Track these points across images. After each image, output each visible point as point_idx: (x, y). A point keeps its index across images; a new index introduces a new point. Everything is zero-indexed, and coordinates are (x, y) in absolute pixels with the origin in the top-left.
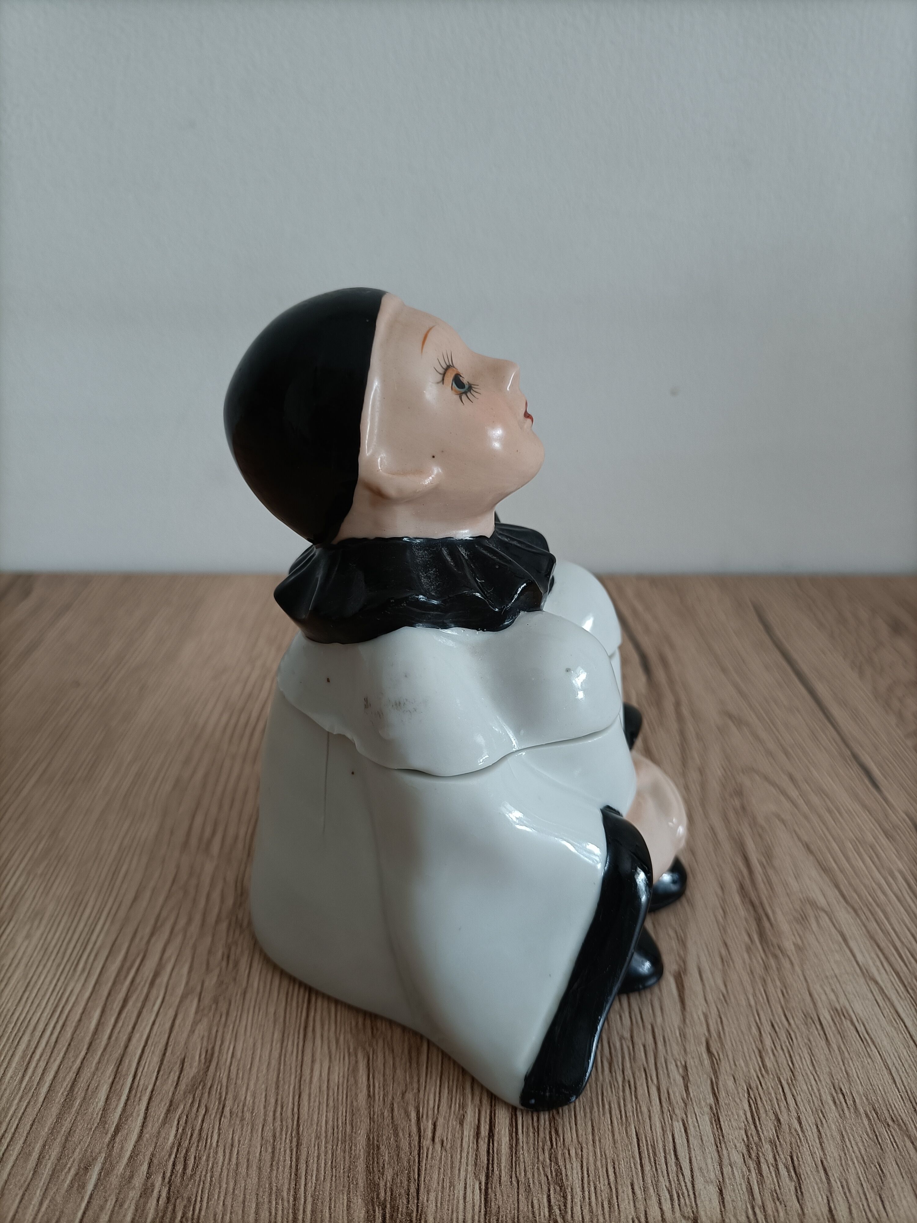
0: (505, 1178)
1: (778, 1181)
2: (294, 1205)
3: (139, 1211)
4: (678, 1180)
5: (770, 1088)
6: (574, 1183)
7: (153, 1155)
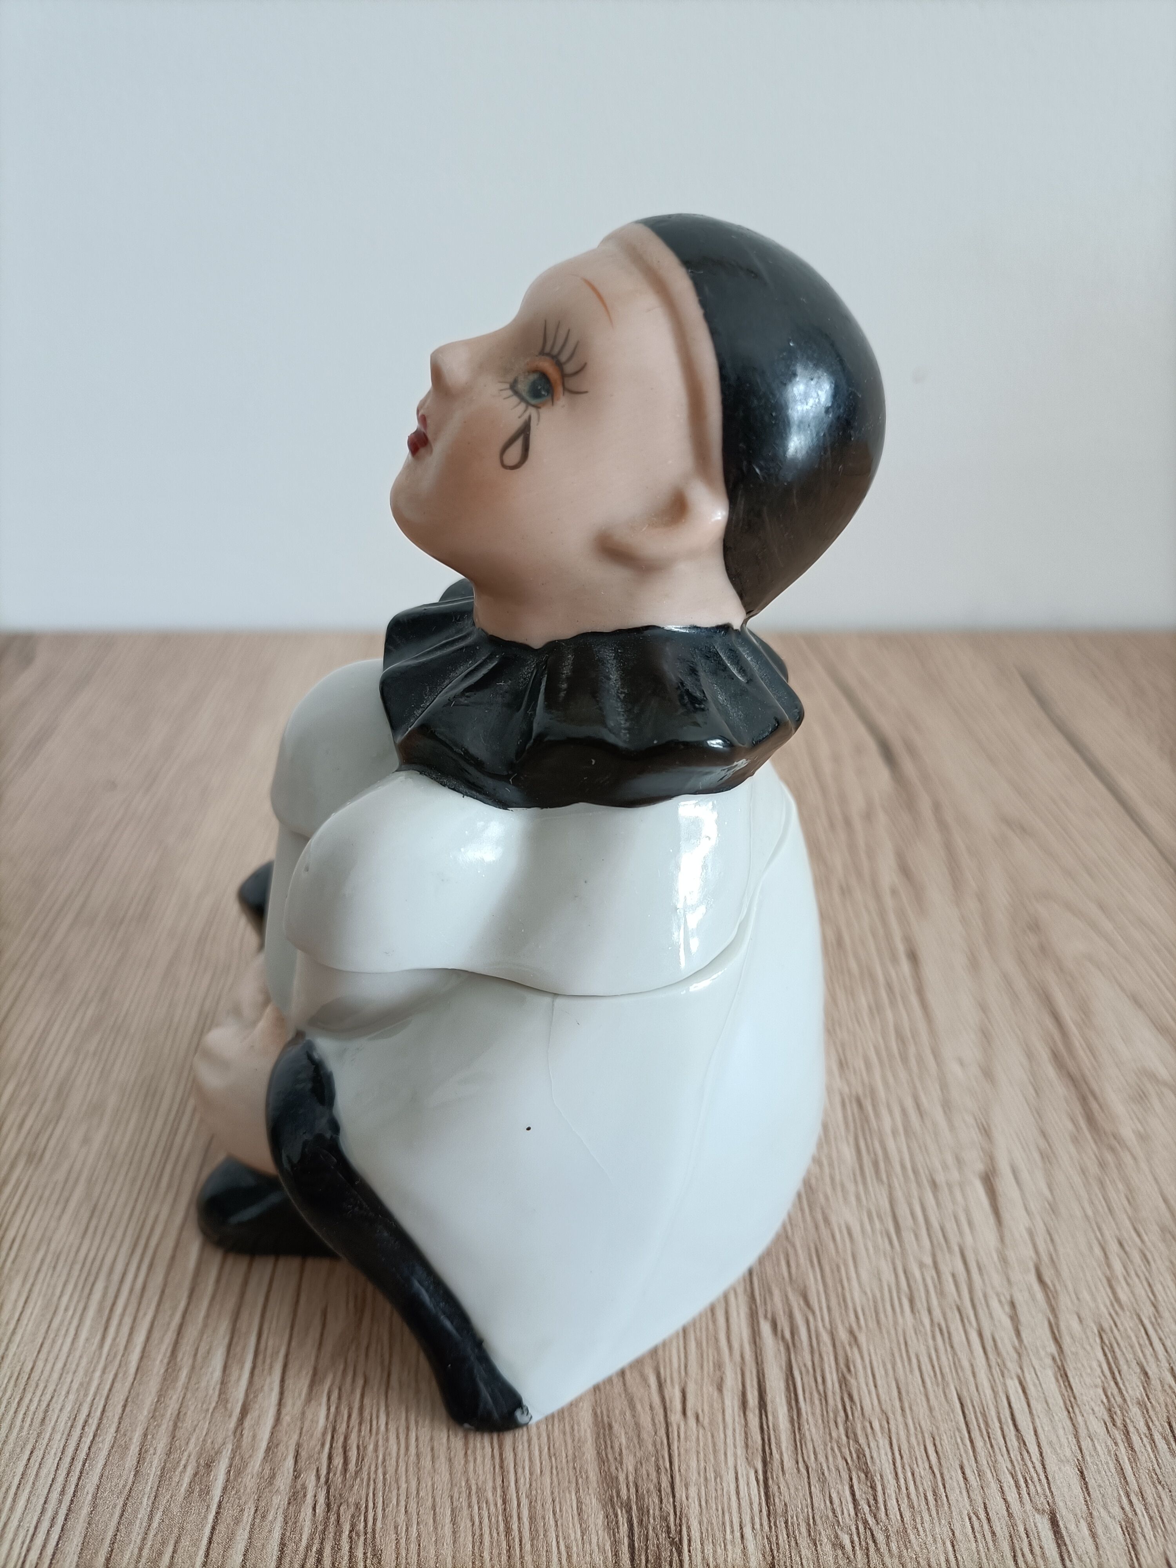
0: (789, 1463)
1: (1156, 1457)
2: (505, 1509)
3: (290, 1524)
4: (1023, 1459)
5: (1129, 1330)
6: (883, 1467)
7: (298, 1445)
